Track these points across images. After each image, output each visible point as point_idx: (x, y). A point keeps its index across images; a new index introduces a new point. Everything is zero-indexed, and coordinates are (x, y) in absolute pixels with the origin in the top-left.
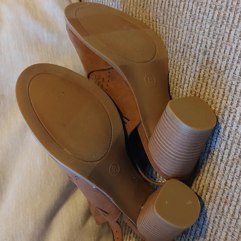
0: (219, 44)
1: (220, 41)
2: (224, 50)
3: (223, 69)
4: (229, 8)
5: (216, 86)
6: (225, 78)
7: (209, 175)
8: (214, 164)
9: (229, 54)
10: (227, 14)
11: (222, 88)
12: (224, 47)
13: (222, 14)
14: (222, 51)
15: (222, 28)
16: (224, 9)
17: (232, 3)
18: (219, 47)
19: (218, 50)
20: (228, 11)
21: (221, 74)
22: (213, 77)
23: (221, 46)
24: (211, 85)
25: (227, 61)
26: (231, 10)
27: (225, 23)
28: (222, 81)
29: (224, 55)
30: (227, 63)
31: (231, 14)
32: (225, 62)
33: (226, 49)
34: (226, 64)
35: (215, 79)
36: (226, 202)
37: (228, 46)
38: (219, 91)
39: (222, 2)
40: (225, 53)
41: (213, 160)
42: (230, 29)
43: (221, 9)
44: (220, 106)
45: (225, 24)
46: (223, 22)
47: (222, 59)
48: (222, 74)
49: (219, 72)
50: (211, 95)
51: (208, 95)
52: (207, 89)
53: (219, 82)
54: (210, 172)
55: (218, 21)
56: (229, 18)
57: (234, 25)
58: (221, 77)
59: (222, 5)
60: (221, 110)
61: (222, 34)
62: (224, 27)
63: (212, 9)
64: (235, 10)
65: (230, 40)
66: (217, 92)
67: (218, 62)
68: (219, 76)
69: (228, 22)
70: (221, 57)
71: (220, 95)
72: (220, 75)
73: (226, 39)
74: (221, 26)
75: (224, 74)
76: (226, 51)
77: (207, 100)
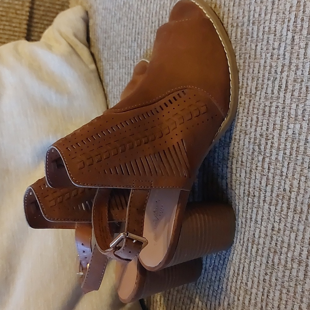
0: (247, 64)
1: (247, 61)
2: (252, 69)
3: (254, 91)
4: (251, 21)
5: (248, 113)
6: (257, 101)
7: (252, 224)
8: (257, 208)
9: (257, 72)
10: (250, 29)
11: (255, 114)
12: (252, 66)
13: (245, 30)
14: (251, 71)
15: (247, 45)
16: (246, 25)
17: (254, 16)
18: (247, 68)
19: (246, 72)
20: (251, 25)
21: (253, 98)
22: (245, 104)
23: (249, 66)
24: (243, 113)
25: (257, 81)
26: (253, 24)
27: (250, 39)
28: (254, 105)
29: (253, 75)
30: (257, 83)
31: (254, 28)
32: (255, 82)
33: (254, 67)
34: (256, 84)
35: (247, 106)
36: (275, 252)
37: (256, 64)
38: (252, 118)
39: (243, 18)
40: (254, 72)
41: (254, 203)
42: (255, 45)
43: (243, 25)
44: (255, 136)
45: (250, 40)
46: (247, 39)
47: (252, 80)
48: (253, 97)
49: (250, 96)
50: (244, 125)
51: (240, 126)
52: (239, 119)
53: (251, 107)
54: (253, 220)
55: (242, 40)
56: (253, 33)
57: (260, 39)
58: (252, 101)
59: (244, 21)
60: (256, 140)
61: (248, 53)
62: (249, 44)
63: (234, 27)
64: (258, 23)
65: (257, 57)
66: (250, 118)
67: (247, 84)
68: (250, 101)
69: (252, 37)
70: (250, 78)
71: (254, 123)
72: (251, 99)
73: (253, 56)
74: (246, 43)
75: (256, 97)
76: (255, 69)
77: (240, 133)
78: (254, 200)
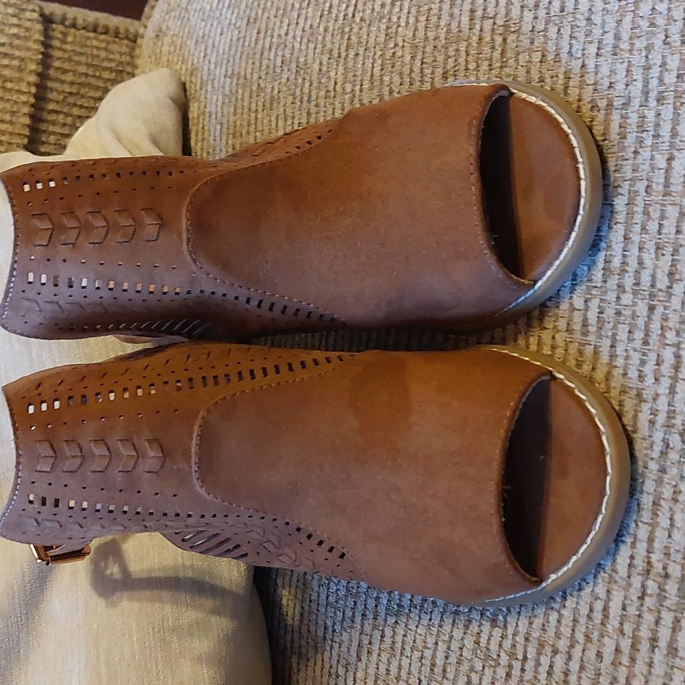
0: (639, 209)
1: (639, 200)
2: (657, 222)
3: (663, 282)
4: (653, 95)
5: (646, 343)
6: (675, 310)
9: (674, 231)
10: (650, 115)
11: (667, 345)
12: (655, 215)
13: (634, 119)
14: (653, 226)
15: (640, 159)
16: (636, 103)
17: (661, 80)
18: (638, 218)
19: (637, 228)
20: (653, 103)
21: (660, 301)
22: (634, 316)
23: (646, 213)
24: (630, 340)
25: (672, 255)
26: (660, 99)
27: (649, 142)
28: (666, 320)
29: (660, 239)
30: (673, 260)
31: (663, 113)
32: (668, 258)
33: (663, 217)
34: (670, 264)
35: (641, 322)
37: (670, 209)
38: (658, 355)
39: (627, 85)
40: (664, 231)
42: (666, 156)
43: (626, 105)
44: (669, 405)
45: (649, 144)
46: (640, 142)
47: (656, 253)
48: (661, 299)
49: (652, 296)
50: (633, 374)
51: (621, 376)
52: (617, 356)
53: (655, 327)
55: (623, 142)
56: (657, 125)
57: (681, 141)
58: (659, 311)
59: (630, 92)
60: (674, 418)
61: (645, 177)
62: (645, 154)
63: (599, 111)
64: (675, 97)
65: (673, 188)
66: (652, 357)
67: (641, 263)
68: (652, 308)
69: (656, 136)
70: (650, 246)
71: (666, 369)
72: (656, 303)
73: (658, 187)
74: (636, 152)
75: (670, 298)
76: (665, 222)
77: (620, 395)
78: (667, 587)
